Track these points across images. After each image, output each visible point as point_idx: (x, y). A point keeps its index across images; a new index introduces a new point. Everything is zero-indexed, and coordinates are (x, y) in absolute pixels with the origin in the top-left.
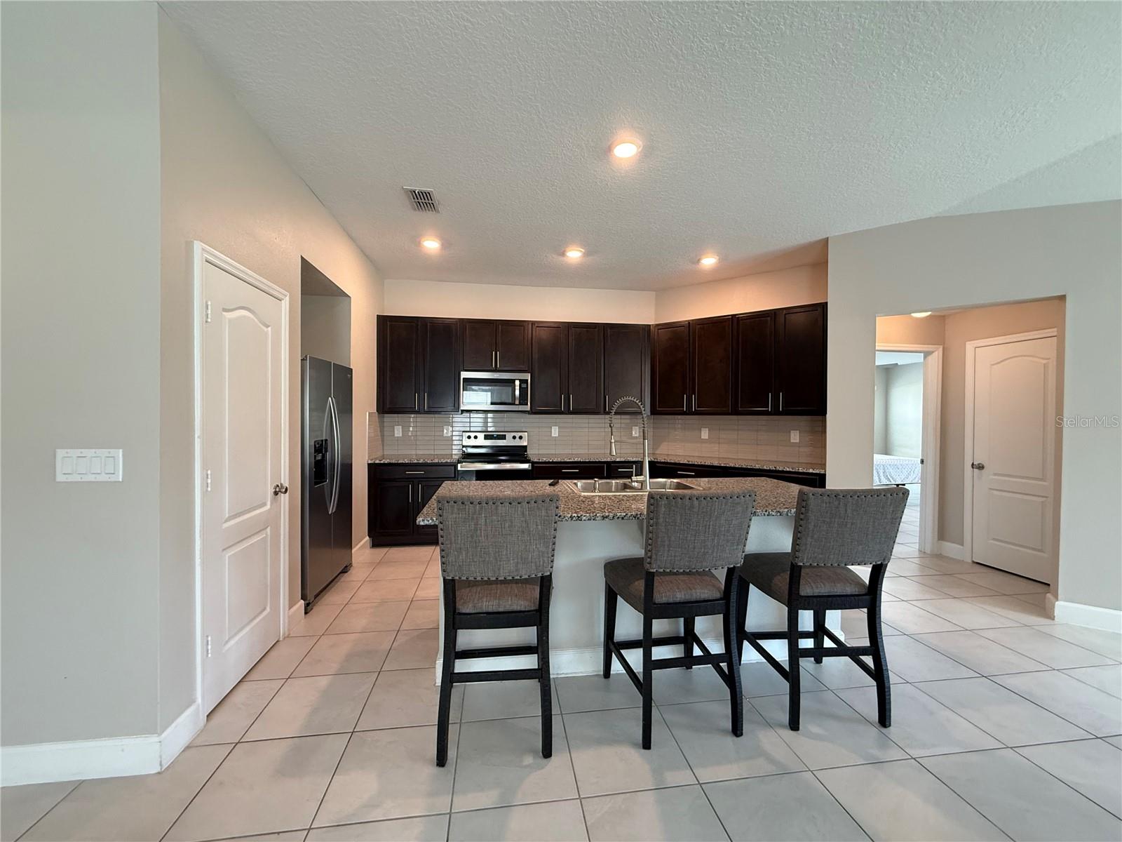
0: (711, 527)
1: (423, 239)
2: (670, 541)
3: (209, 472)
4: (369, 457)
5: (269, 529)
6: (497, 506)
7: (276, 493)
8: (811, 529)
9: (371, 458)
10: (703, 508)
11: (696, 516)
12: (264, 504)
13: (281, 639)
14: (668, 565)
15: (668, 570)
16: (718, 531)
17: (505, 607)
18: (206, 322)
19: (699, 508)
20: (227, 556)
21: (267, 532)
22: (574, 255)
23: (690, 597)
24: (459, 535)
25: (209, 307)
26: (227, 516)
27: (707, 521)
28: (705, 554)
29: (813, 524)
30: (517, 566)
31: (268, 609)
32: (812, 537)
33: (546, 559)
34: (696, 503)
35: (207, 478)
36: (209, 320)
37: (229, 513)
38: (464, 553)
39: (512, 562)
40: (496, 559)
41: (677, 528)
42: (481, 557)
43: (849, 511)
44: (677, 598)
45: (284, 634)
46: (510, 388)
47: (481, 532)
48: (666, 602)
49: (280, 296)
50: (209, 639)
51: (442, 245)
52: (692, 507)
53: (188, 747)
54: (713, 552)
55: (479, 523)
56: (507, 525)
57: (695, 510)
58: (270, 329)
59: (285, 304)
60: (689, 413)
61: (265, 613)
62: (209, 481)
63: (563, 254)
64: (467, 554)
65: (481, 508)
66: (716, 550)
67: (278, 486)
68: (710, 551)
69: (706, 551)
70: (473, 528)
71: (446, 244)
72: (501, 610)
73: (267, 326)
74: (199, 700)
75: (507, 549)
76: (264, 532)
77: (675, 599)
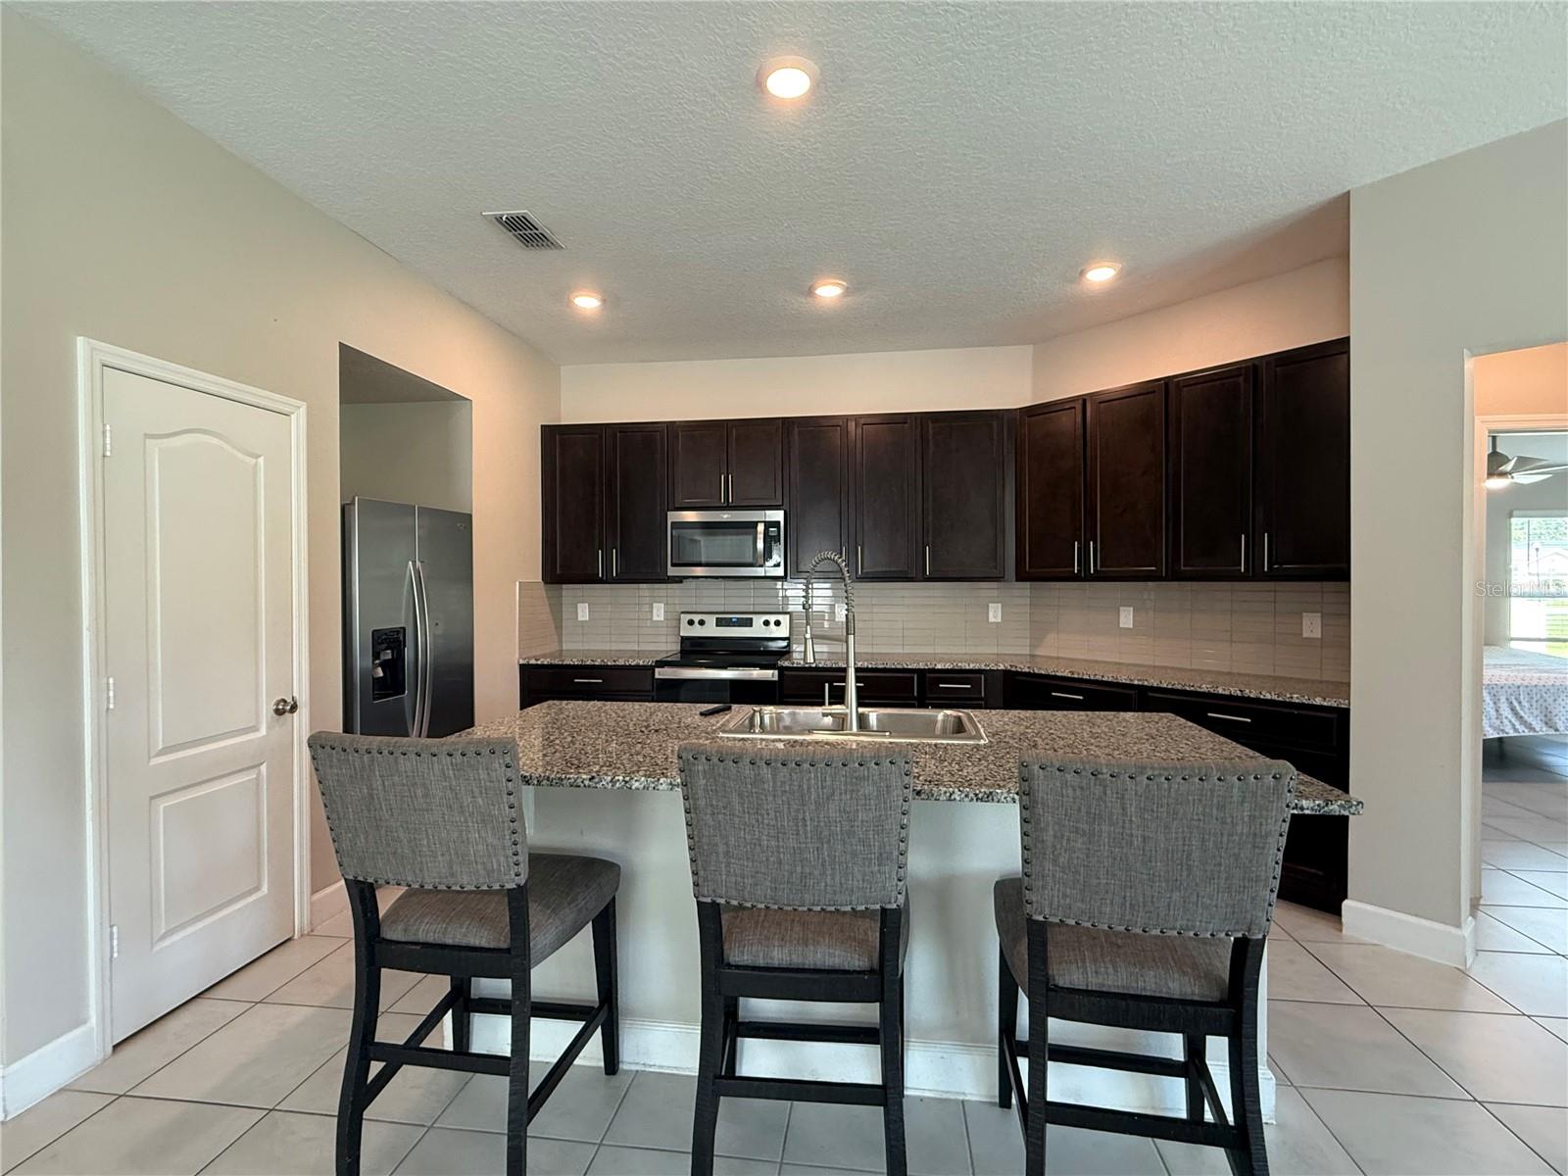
0: (808, 823)
1: (575, 294)
2: (727, 844)
3: (111, 681)
4: (520, 655)
5: (263, 768)
6: (396, 758)
7: (279, 712)
8: (1049, 844)
9: (524, 657)
10: (783, 783)
11: (770, 798)
12: (255, 729)
13: (296, 937)
14: (734, 893)
15: (735, 903)
16: (826, 833)
17: (454, 937)
18: (104, 456)
19: (774, 783)
20: (162, 807)
21: (259, 774)
22: (829, 292)
23: (800, 961)
24: (349, 806)
25: (108, 434)
26: (161, 747)
27: (798, 811)
28: (803, 877)
29: (1051, 833)
30: (451, 868)
31: (265, 889)
32: (1055, 861)
33: (502, 859)
34: (766, 772)
35: (108, 690)
36: (108, 454)
37: (163, 741)
38: (362, 836)
39: (440, 858)
40: (413, 852)
41: (737, 820)
42: (388, 845)
43: (1132, 810)
44: (771, 958)
45: (301, 929)
46: (751, 538)
47: (380, 803)
48: (749, 963)
49: (287, 409)
50: (115, 929)
51: (604, 301)
52: (758, 780)
53: (62, 1090)
54: (823, 874)
55: (374, 786)
56: (419, 792)
57: (766, 786)
58: (261, 460)
59: (298, 421)
60: (1084, 577)
61: (259, 895)
62: (111, 694)
63: (810, 292)
64: (366, 838)
65: (372, 760)
66: (829, 872)
67: (285, 701)
68: (816, 873)
69: (807, 870)
70: (366, 795)
71: (609, 301)
72: (449, 941)
73: (258, 456)
74: (93, 1020)
75: (428, 837)
76: (256, 770)
77: (769, 961)
